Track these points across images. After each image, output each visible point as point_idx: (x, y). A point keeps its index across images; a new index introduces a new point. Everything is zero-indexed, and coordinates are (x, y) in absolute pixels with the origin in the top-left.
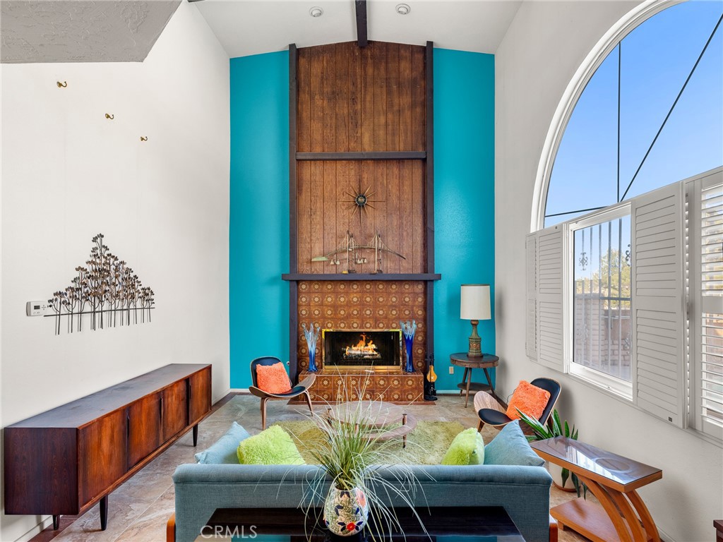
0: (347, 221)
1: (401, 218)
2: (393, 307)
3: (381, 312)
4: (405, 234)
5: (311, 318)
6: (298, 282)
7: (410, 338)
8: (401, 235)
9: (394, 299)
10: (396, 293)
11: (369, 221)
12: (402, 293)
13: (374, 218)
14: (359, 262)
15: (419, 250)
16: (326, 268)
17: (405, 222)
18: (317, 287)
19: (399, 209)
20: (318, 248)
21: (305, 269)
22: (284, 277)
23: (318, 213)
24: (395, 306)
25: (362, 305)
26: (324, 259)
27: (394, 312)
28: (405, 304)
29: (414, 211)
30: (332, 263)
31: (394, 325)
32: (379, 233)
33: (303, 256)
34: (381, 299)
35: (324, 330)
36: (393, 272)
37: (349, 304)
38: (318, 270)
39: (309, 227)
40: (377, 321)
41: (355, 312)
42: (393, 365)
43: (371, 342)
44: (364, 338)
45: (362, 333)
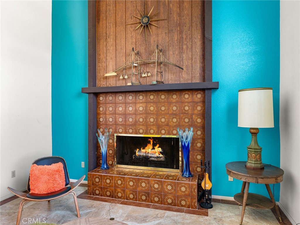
0: (134, 40)
1: (181, 32)
2: (174, 115)
3: (163, 120)
4: (184, 47)
5: (106, 124)
6: (97, 94)
7: (186, 145)
8: (181, 48)
9: (175, 108)
10: (177, 102)
11: (153, 39)
12: (182, 102)
13: (157, 35)
14: (143, 75)
15: (198, 62)
16: (118, 83)
17: (184, 37)
18: (111, 98)
19: (180, 25)
20: (111, 65)
21: (102, 84)
22: (83, 91)
23: (112, 37)
24: (176, 115)
25: (147, 113)
26: (115, 74)
27: (175, 120)
28: (185, 113)
29: (194, 24)
30: (121, 77)
31: (175, 132)
32: (160, 48)
33: (100, 74)
34: (163, 108)
35: (115, 135)
36: (173, 82)
37: (136, 113)
38: (112, 83)
39: (105, 49)
40: (159, 128)
41: (141, 120)
42: (173, 168)
43: (158, 146)
44: (152, 143)
45: (150, 138)
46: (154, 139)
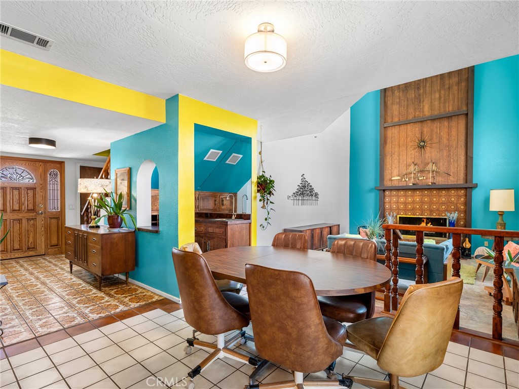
0: (413, 156)
1: (449, 151)
2: (443, 204)
3: (434, 207)
4: (452, 160)
5: (391, 209)
6: (384, 191)
7: (453, 221)
8: (449, 162)
9: (444, 199)
10: (445, 195)
11: (428, 155)
12: (450, 196)
13: (431, 153)
14: (420, 179)
15: (462, 170)
16: (400, 183)
17: (452, 154)
18: (395, 193)
19: (448, 146)
20: (395, 172)
21: (388, 184)
22: (376, 188)
23: (396, 154)
24: (444, 203)
25: (422, 202)
26: (399, 178)
27: (443, 207)
28: (452, 203)
29: (459, 146)
30: (403, 180)
31: (443, 214)
32: (433, 162)
33: (387, 177)
34: (435, 199)
35: (398, 216)
36: (443, 183)
37: (414, 202)
38: (396, 184)
39: (391, 161)
41: (418, 207)
42: (442, 237)
43: (430, 223)
44: (425, 221)
45: (424, 218)
46: (427, 219)
